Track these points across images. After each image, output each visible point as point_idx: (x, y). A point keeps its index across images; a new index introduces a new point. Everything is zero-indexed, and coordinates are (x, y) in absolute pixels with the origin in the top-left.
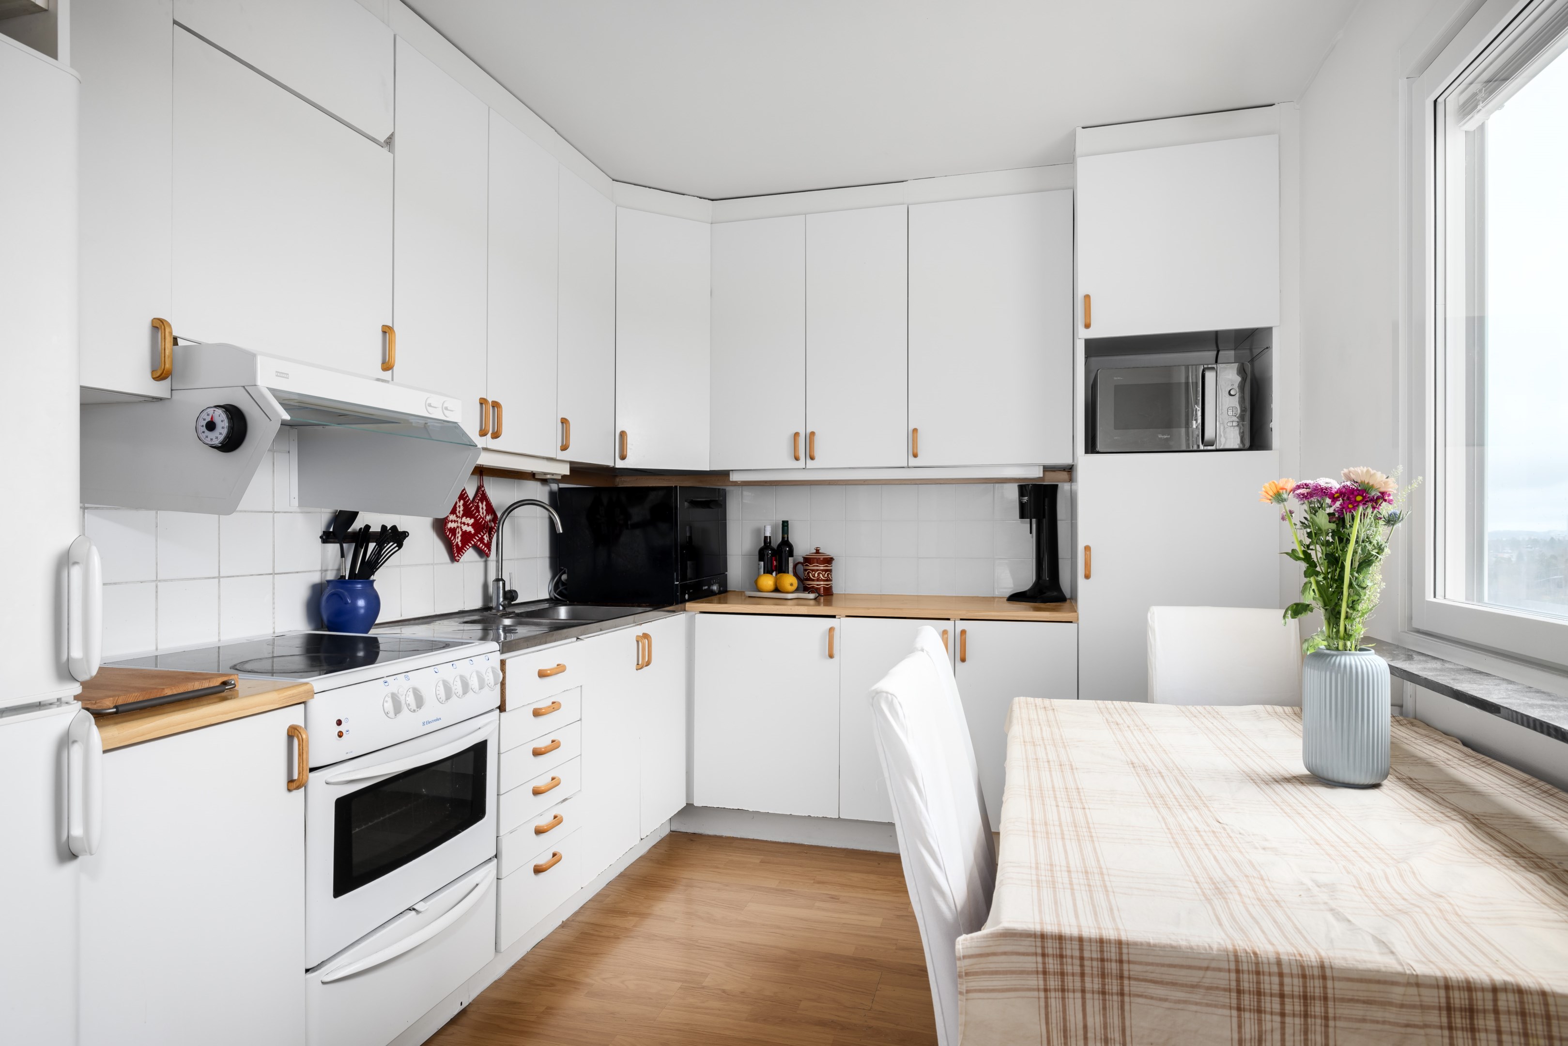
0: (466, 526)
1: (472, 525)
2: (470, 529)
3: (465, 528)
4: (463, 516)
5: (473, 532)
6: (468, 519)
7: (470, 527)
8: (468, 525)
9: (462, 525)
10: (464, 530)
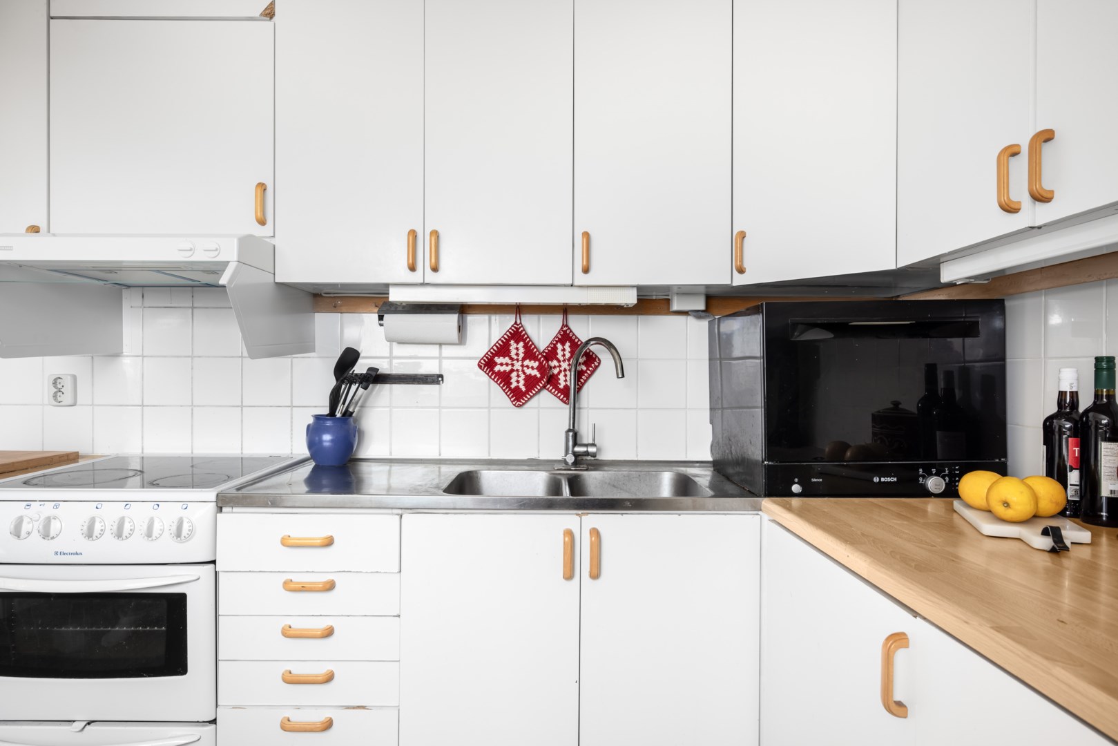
0: (530, 369)
1: (537, 368)
2: (535, 373)
3: (528, 372)
4: (523, 359)
5: (539, 376)
6: (532, 362)
7: (535, 370)
8: (532, 368)
9: (525, 368)
10: (528, 374)
